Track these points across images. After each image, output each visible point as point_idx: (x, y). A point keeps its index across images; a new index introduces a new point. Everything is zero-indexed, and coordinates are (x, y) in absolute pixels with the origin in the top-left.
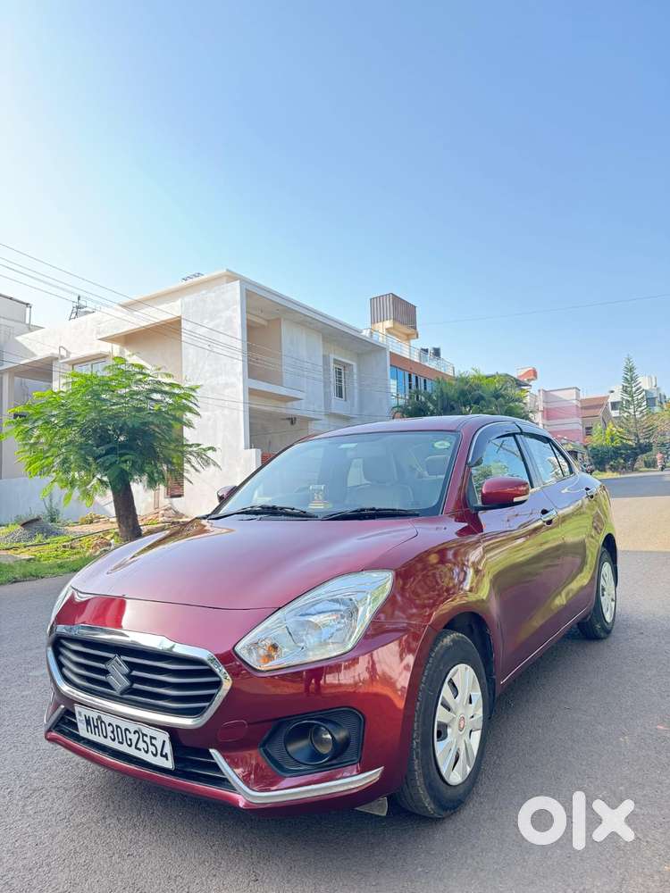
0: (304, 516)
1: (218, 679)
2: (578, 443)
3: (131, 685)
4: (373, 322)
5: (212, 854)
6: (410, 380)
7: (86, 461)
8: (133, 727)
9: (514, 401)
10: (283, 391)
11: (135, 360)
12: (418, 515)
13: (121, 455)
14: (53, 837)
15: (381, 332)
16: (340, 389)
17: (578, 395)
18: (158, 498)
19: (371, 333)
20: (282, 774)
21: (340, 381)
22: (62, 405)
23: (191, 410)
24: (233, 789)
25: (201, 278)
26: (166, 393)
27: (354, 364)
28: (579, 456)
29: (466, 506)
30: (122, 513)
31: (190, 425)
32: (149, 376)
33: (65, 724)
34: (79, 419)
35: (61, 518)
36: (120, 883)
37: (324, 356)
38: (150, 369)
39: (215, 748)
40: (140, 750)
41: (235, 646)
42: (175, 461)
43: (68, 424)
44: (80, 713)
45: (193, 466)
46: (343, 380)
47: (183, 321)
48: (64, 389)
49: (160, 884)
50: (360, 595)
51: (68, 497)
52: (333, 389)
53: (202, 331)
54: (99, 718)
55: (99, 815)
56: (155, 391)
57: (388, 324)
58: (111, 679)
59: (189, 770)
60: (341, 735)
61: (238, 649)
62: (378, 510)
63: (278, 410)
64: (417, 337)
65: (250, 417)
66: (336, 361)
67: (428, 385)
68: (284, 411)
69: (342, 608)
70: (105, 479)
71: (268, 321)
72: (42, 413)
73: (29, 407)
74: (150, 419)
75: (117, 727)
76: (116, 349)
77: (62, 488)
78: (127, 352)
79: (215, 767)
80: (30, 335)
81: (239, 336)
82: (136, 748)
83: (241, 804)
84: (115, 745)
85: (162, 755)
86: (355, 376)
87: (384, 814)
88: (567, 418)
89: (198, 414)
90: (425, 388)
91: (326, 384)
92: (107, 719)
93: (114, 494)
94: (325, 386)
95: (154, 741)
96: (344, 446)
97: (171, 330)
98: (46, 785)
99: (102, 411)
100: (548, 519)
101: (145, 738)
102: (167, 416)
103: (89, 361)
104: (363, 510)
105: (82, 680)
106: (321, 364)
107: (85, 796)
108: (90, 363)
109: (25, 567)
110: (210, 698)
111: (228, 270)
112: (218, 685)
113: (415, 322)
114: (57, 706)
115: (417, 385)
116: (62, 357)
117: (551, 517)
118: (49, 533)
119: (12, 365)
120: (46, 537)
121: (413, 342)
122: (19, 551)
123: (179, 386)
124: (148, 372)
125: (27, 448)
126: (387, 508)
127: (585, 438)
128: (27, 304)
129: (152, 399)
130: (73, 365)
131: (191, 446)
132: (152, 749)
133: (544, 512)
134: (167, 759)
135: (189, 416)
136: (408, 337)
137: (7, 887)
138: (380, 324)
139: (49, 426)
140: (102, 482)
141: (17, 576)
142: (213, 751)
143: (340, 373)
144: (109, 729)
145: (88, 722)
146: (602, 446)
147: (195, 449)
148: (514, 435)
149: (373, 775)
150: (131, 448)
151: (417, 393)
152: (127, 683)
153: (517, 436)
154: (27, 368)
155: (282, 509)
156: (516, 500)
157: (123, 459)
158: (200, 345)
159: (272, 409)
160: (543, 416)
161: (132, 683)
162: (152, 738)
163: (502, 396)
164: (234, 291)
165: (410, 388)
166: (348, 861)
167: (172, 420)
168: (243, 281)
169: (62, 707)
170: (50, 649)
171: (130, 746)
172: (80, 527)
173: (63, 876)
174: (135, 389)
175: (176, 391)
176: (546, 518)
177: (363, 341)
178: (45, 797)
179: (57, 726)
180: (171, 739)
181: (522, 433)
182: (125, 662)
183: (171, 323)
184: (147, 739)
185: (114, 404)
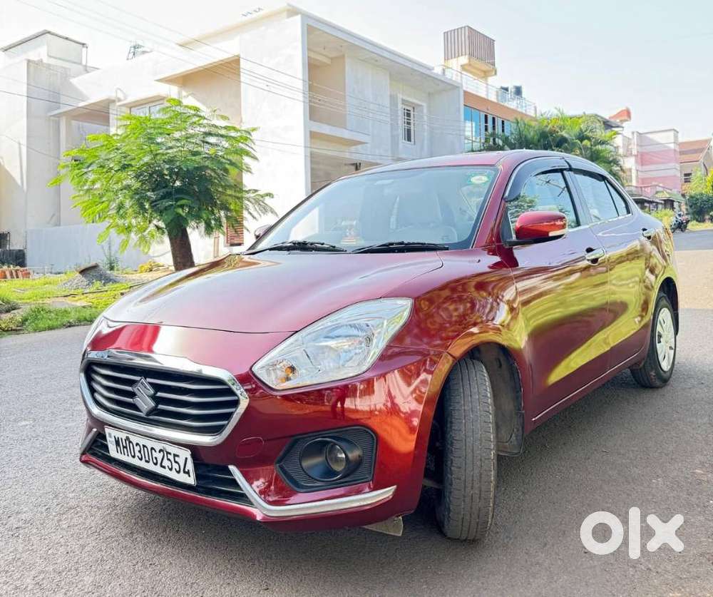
0: (333, 250)
1: (236, 398)
2: (675, 191)
3: (157, 406)
4: (446, 59)
5: (229, 566)
6: (486, 122)
7: (142, 206)
8: (158, 446)
9: (603, 143)
10: (346, 134)
11: (190, 101)
12: (447, 249)
13: (177, 200)
14: (83, 547)
15: (455, 70)
16: (409, 131)
17: (676, 137)
18: (218, 246)
19: (444, 70)
20: (296, 489)
21: (409, 123)
22: (117, 149)
23: (248, 154)
24: (251, 504)
25: (261, 13)
26: (222, 136)
27: (424, 104)
28: (676, 205)
29: (498, 240)
30: (179, 260)
31: (249, 170)
32: (205, 118)
33: (97, 446)
34: (133, 162)
35: (120, 265)
36: (140, 587)
37: (391, 96)
38: (205, 111)
39: (234, 465)
40: (164, 467)
41: (252, 366)
42: (232, 207)
43: (124, 167)
44: (110, 434)
45: (251, 214)
46: (412, 121)
47: (242, 61)
48: (120, 132)
49: (177, 589)
50: (377, 321)
51: (124, 244)
52: (401, 132)
53: (261, 71)
54: (127, 438)
55: (128, 531)
56: (210, 134)
57: (464, 60)
58: (138, 401)
59: (210, 486)
60: (354, 454)
61: (255, 369)
62: (406, 244)
63: (342, 155)
64: (496, 74)
65: (311, 162)
66: (404, 102)
67: (505, 127)
68: (347, 155)
69: (360, 333)
70: (162, 224)
71: (332, 59)
72: (96, 156)
73: (83, 151)
74: (207, 164)
75: (144, 446)
76: (173, 91)
77: (119, 234)
78: (184, 93)
79: (234, 483)
80: (86, 76)
81: (300, 76)
82: (162, 466)
83: (259, 518)
84: (142, 464)
85: (184, 472)
86: (425, 118)
87: (400, 535)
88: (663, 163)
89: (255, 158)
90: (503, 131)
91: (394, 127)
92: (134, 439)
93: (171, 239)
94: (392, 129)
95: (177, 459)
96: (379, 182)
97: (228, 70)
98: (81, 504)
99: (157, 154)
100: (593, 257)
101: (170, 457)
102: (224, 161)
103: (148, 103)
104: (392, 244)
105: (112, 404)
106: (388, 105)
107: (116, 514)
108: (148, 106)
109: (79, 312)
110: (228, 417)
111: (289, 5)
112: (235, 403)
113: (493, 57)
114: (90, 430)
115: (494, 127)
116: (119, 100)
117: (597, 256)
118: (108, 280)
119: (70, 108)
120: (104, 285)
121: (490, 80)
122: (77, 297)
123: (234, 128)
124: (202, 114)
125: (81, 193)
126: (416, 241)
127: (682, 185)
128: (83, 44)
129: (207, 143)
130: (130, 108)
131: (248, 192)
132: (175, 466)
133: (589, 250)
134: (189, 476)
135: (246, 160)
136: (485, 74)
137: (37, 586)
138: (454, 60)
139: (105, 170)
140: (158, 228)
141: (71, 321)
142: (232, 468)
143: (409, 115)
144: (137, 449)
145: (117, 443)
146: (702, 194)
147: (252, 195)
148: (561, 171)
149: (386, 493)
150: (187, 193)
151: (494, 135)
152: (152, 404)
153: (565, 172)
154: (85, 111)
155: (312, 244)
156: (551, 234)
157: (179, 203)
158: (260, 86)
159: (335, 154)
160: (636, 162)
161: (157, 404)
162: (175, 456)
163: (588, 138)
164: (295, 27)
165: (486, 130)
166: (357, 577)
167: (229, 164)
168: (306, 16)
169: (95, 430)
170: (82, 375)
171: (156, 464)
172: (138, 275)
173: (88, 579)
174: (191, 131)
175: (233, 134)
176: (592, 256)
177: (434, 79)
178: (79, 515)
179: (91, 449)
180: (193, 456)
181: (570, 169)
182: (151, 384)
183: (229, 63)
184: (171, 457)
185: (171, 148)
